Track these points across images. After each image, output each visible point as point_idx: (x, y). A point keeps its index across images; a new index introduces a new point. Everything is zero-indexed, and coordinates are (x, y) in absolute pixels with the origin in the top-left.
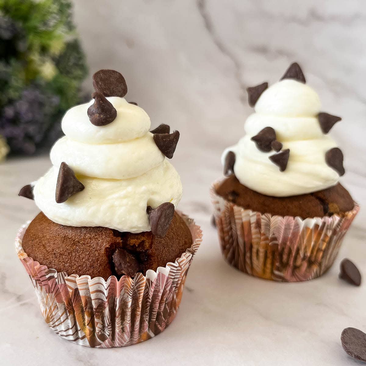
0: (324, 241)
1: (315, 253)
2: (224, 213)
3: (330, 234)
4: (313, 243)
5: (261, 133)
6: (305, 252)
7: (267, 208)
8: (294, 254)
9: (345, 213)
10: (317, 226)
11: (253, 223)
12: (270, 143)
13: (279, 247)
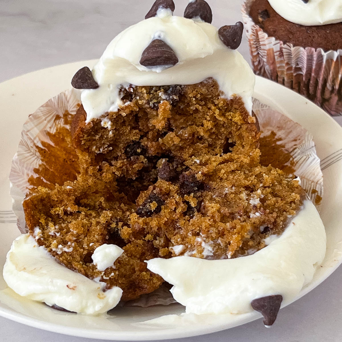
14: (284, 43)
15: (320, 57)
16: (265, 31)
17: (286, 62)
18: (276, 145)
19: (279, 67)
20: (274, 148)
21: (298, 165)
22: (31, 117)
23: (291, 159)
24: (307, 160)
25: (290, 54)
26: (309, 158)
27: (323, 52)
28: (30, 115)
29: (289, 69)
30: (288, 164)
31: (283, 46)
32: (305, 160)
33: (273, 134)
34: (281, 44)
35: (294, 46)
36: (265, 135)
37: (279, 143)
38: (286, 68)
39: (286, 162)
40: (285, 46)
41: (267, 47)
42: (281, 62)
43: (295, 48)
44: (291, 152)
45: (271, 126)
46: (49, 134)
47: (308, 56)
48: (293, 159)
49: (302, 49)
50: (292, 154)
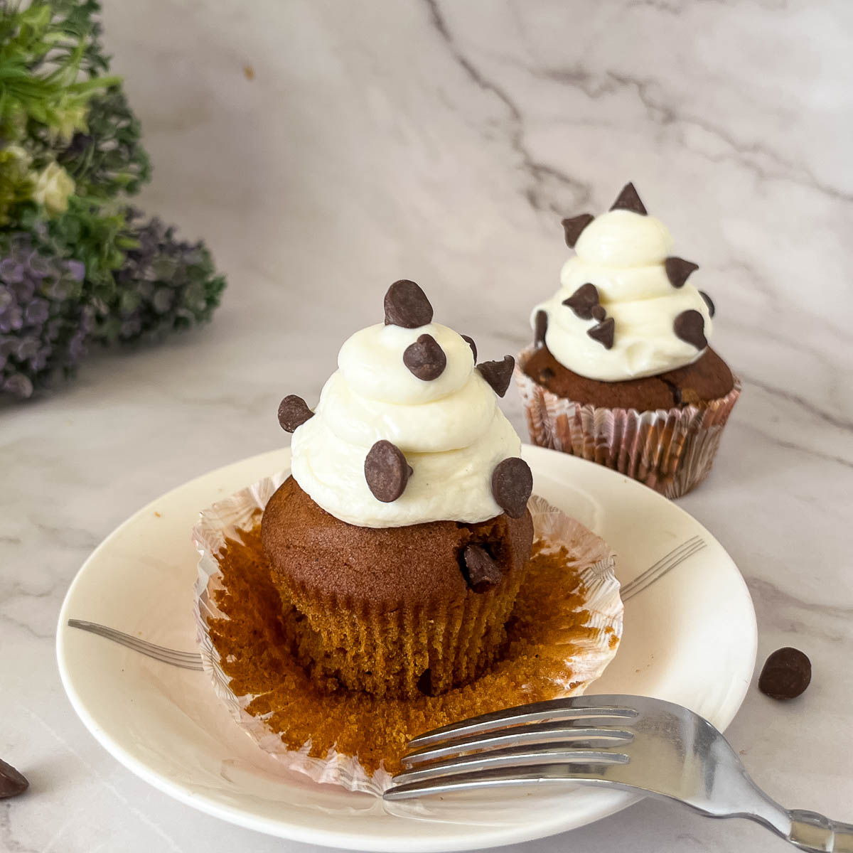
0: (678, 442)
1: (666, 461)
2: (532, 401)
3: (685, 433)
4: (659, 447)
5: (577, 294)
6: (651, 460)
7: (589, 397)
8: (633, 462)
9: (707, 403)
10: (661, 421)
11: (571, 418)
12: (590, 308)
13: (611, 453)
14: (583, 405)
15: (633, 421)
16: (553, 391)
17: (585, 431)
18: (567, 567)
19: (575, 440)
20: (561, 572)
21: (589, 593)
22: (215, 506)
23: (581, 585)
24: (602, 585)
25: (590, 420)
26: (604, 582)
27: (636, 414)
28: (215, 504)
29: (590, 440)
30: (576, 591)
31: (580, 409)
32: (598, 585)
33: (564, 551)
34: (577, 407)
35: (596, 408)
36: (553, 552)
37: (570, 564)
38: (585, 439)
39: (574, 588)
40: (584, 409)
41: (558, 413)
42: (577, 432)
43: (596, 411)
44: (581, 574)
45: (563, 539)
46: (239, 531)
47: (616, 421)
48: (584, 584)
49: (607, 411)
50: (582, 578)
